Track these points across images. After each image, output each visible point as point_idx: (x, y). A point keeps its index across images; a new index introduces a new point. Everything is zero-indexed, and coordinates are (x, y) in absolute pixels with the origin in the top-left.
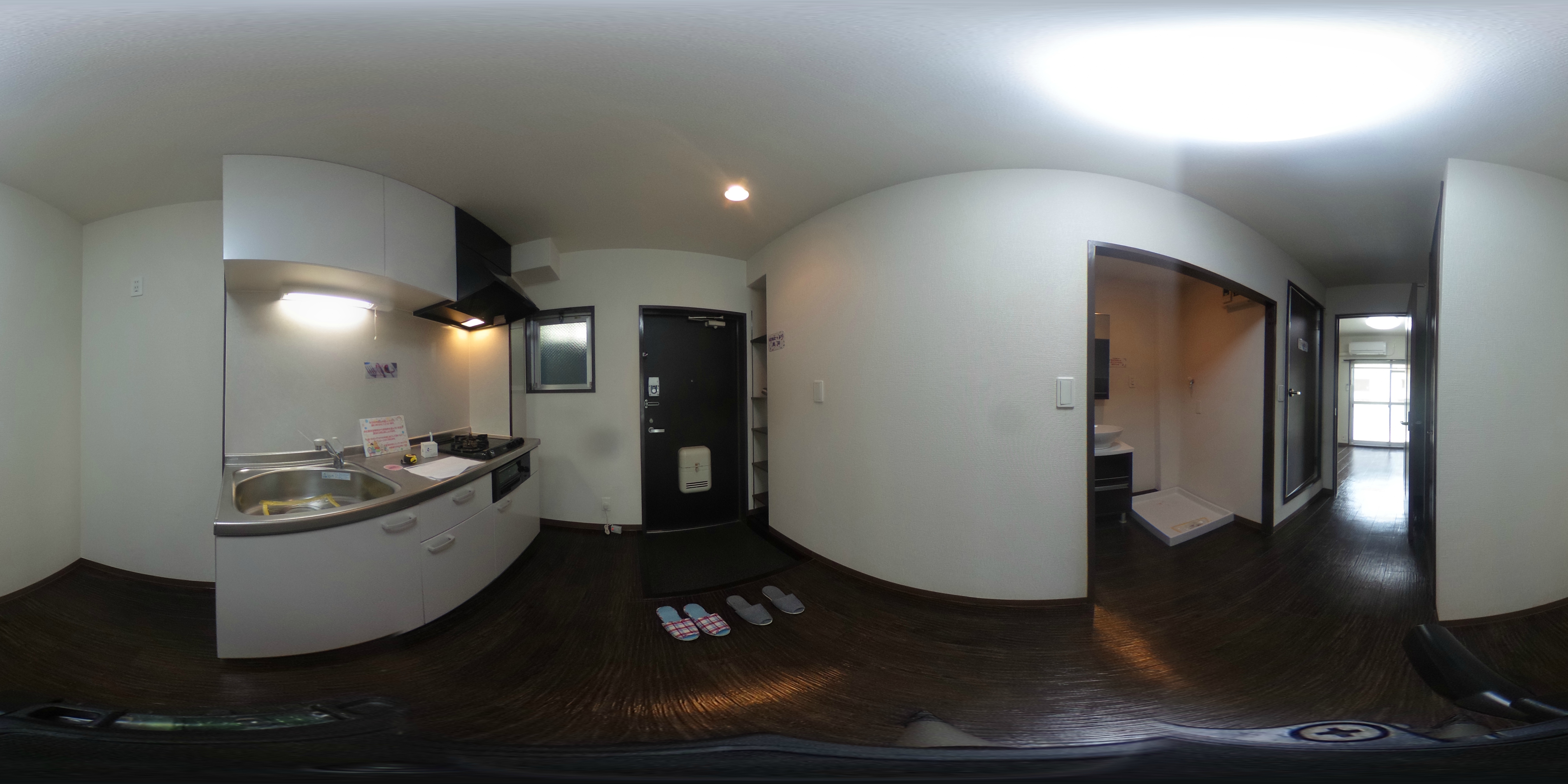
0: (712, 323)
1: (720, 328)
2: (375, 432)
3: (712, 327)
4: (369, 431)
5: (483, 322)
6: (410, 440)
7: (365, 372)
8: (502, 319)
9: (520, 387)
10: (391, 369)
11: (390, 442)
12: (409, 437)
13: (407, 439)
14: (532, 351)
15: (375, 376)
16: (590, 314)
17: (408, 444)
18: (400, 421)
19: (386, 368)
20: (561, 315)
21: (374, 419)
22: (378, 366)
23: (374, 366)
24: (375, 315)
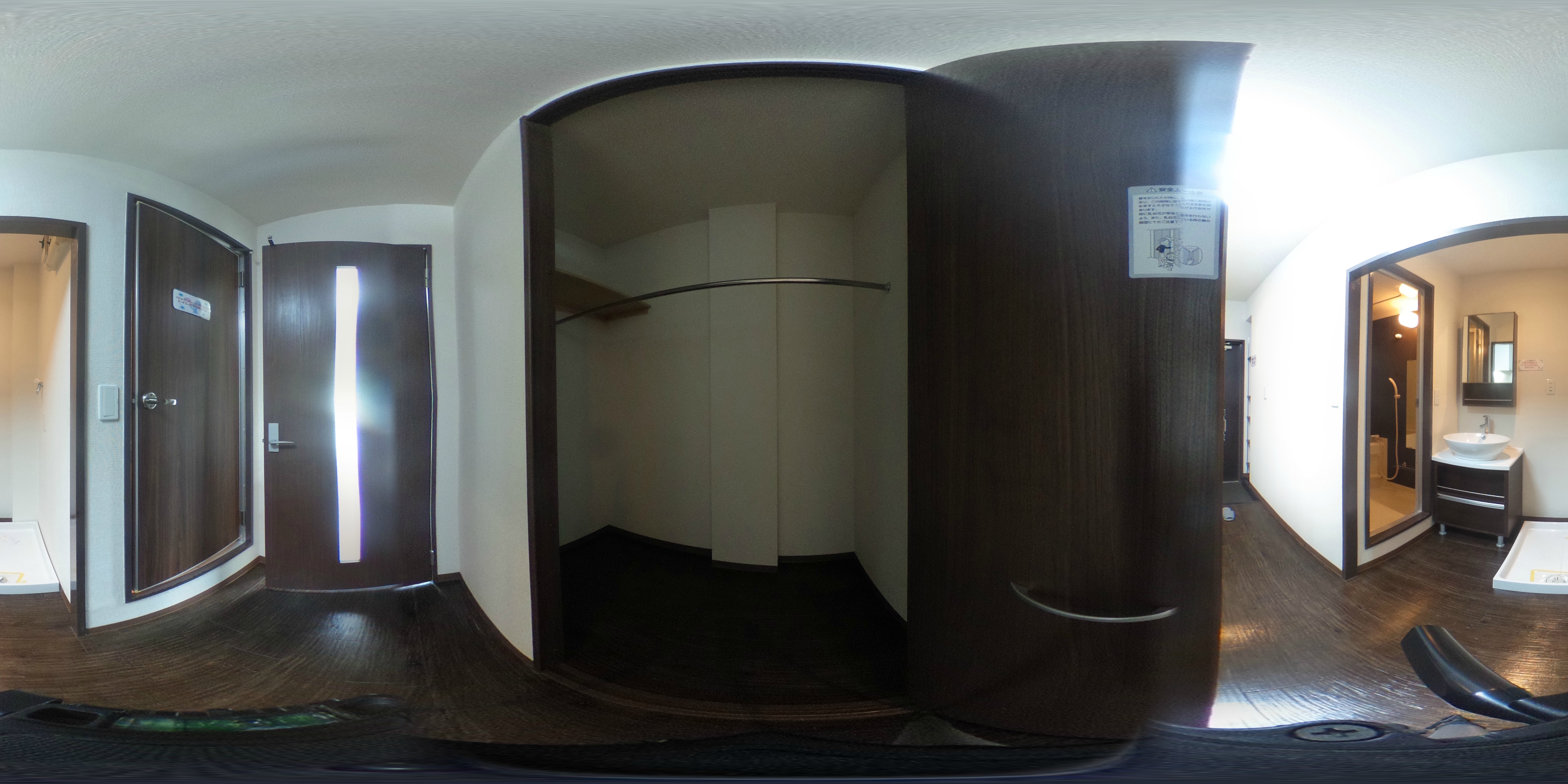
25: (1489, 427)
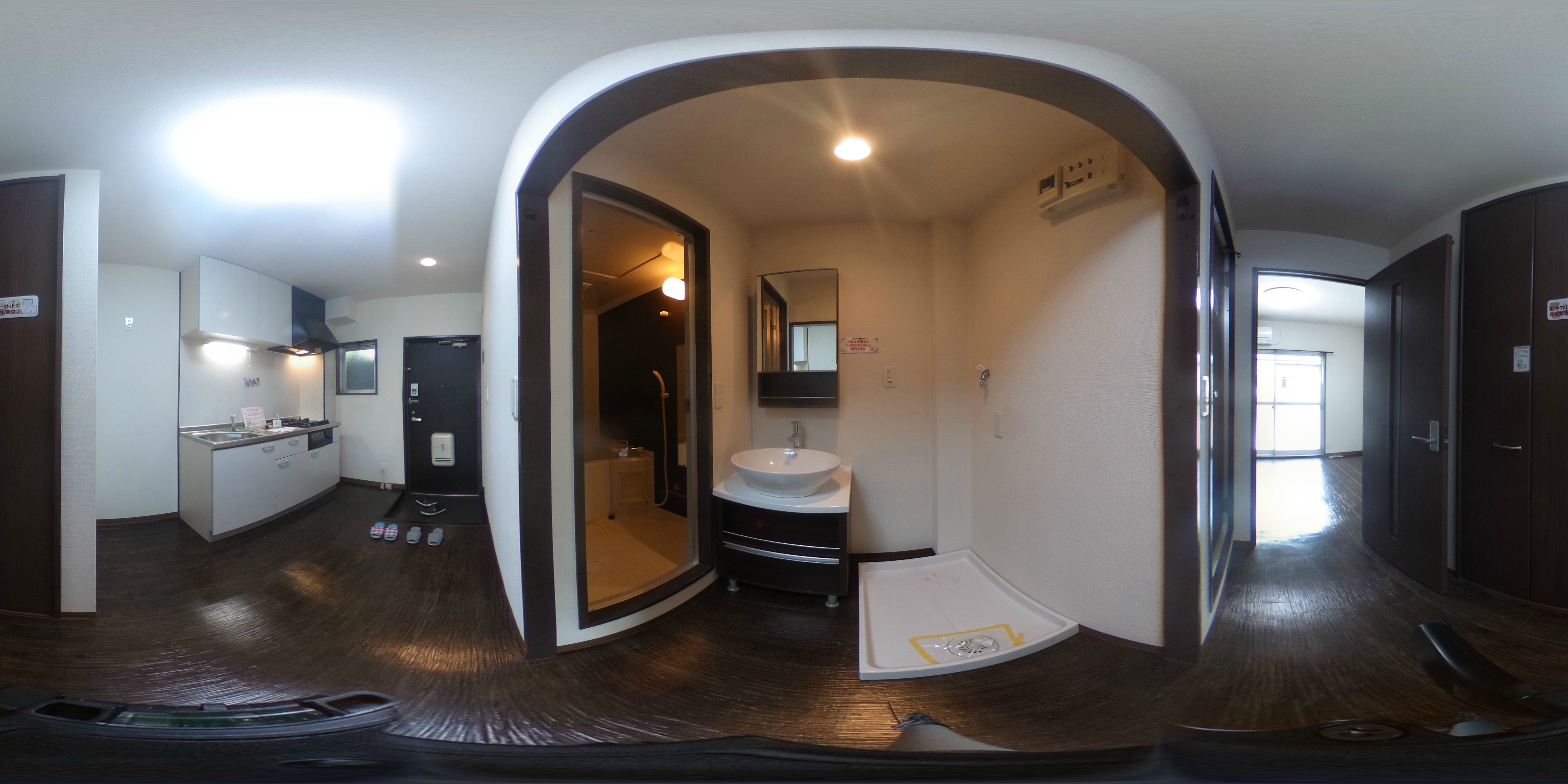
0: (455, 344)
1: (462, 347)
2: (249, 415)
3: (457, 347)
4: (246, 414)
5: (308, 352)
6: (266, 421)
7: (243, 383)
8: (319, 350)
9: (332, 390)
10: (256, 382)
11: (256, 421)
12: (266, 419)
13: (265, 420)
14: (341, 368)
15: (249, 385)
16: (374, 344)
17: (265, 422)
18: (260, 410)
19: (254, 381)
20: (359, 345)
21: (248, 408)
22: (250, 380)
23: (248, 380)
24: (250, 354)
25: (799, 440)
